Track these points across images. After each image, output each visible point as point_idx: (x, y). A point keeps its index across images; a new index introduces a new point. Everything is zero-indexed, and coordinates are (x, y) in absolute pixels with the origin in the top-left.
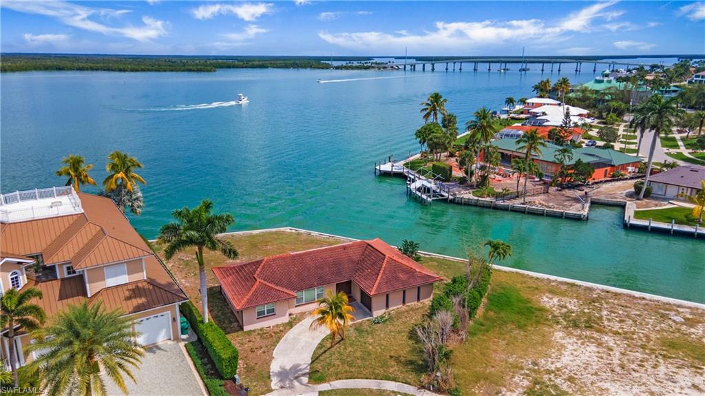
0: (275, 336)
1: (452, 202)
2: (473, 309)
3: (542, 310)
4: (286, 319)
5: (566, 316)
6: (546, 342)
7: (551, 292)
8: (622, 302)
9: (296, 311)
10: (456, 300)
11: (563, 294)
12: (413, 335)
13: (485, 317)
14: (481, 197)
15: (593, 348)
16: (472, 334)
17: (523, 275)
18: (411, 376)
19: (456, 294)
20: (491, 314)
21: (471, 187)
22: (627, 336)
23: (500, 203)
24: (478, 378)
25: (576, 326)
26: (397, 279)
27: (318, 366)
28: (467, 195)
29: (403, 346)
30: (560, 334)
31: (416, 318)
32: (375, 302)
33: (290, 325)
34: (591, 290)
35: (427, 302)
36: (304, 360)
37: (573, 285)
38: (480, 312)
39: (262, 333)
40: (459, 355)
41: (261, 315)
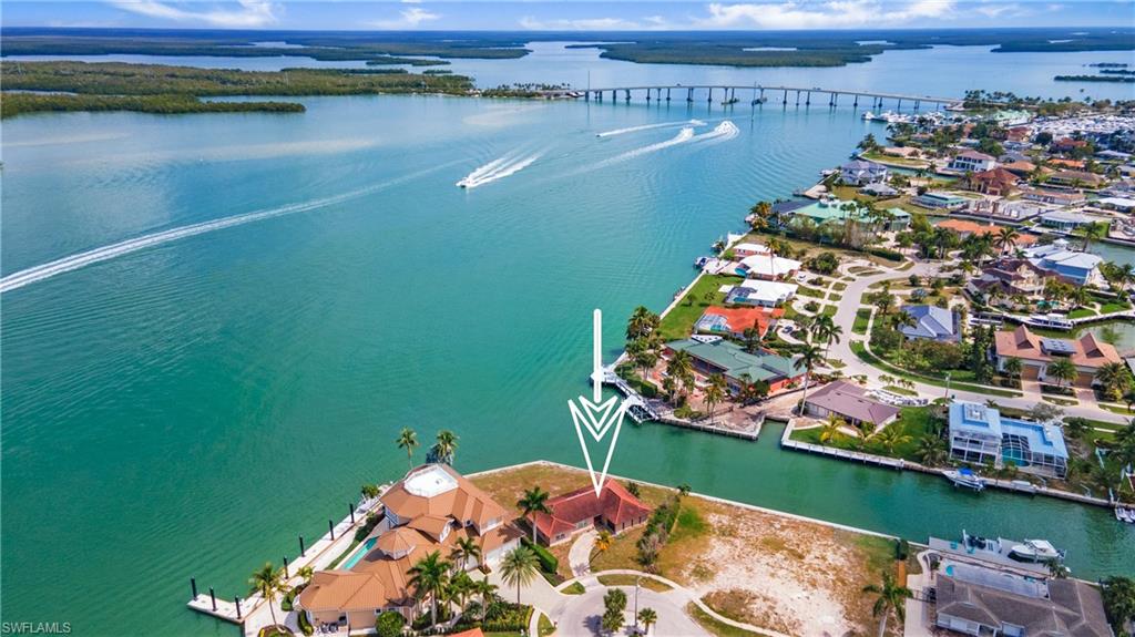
0: (566, 549)
1: (658, 421)
2: (669, 529)
3: (708, 525)
4: (570, 539)
5: (720, 528)
6: (706, 545)
7: (716, 512)
8: (753, 517)
9: (573, 533)
10: (660, 525)
11: (721, 513)
12: (638, 545)
13: (677, 532)
14: (680, 417)
15: (728, 547)
16: (669, 542)
17: (701, 499)
18: (640, 567)
19: (660, 522)
20: (680, 529)
21: (673, 405)
22: (747, 539)
23: (695, 424)
24: (671, 566)
25: (724, 535)
26: (628, 513)
27: (593, 564)
28: (669, 415)
29: (633, 551)
30: (714, 540)
31: (639, 536)
32: (617, 528)
33: (572, 542)
34: (738, 508)
35: (645, 523)
36: (586, 561)
37: (729, 505)
38: (672, 531)
39: (560, 548)
40: (662, 555)
41: (558, 538)
